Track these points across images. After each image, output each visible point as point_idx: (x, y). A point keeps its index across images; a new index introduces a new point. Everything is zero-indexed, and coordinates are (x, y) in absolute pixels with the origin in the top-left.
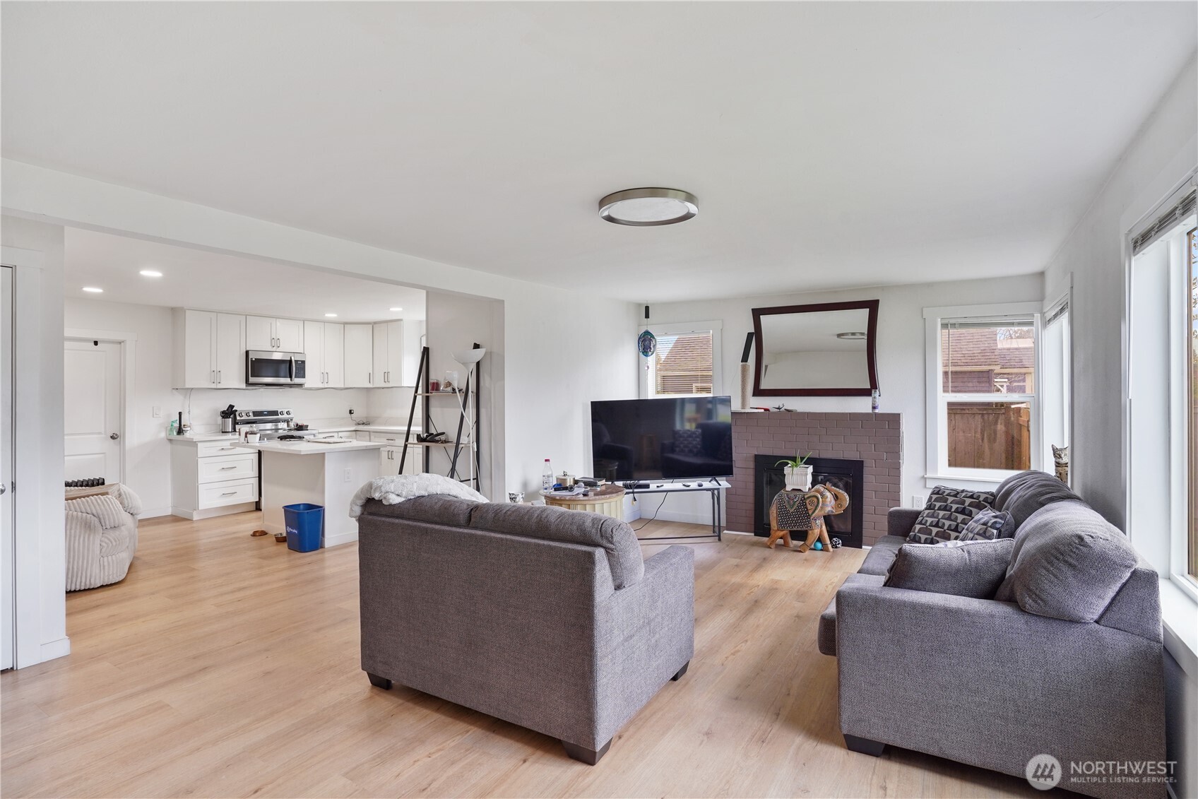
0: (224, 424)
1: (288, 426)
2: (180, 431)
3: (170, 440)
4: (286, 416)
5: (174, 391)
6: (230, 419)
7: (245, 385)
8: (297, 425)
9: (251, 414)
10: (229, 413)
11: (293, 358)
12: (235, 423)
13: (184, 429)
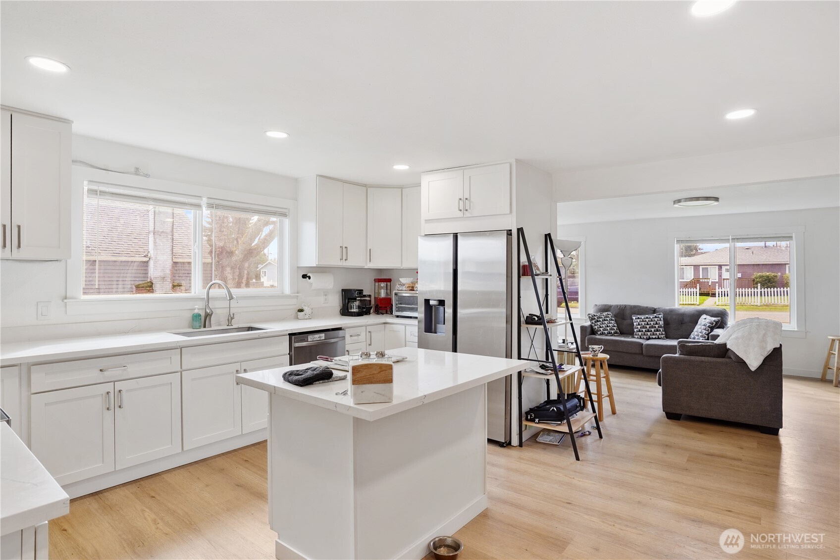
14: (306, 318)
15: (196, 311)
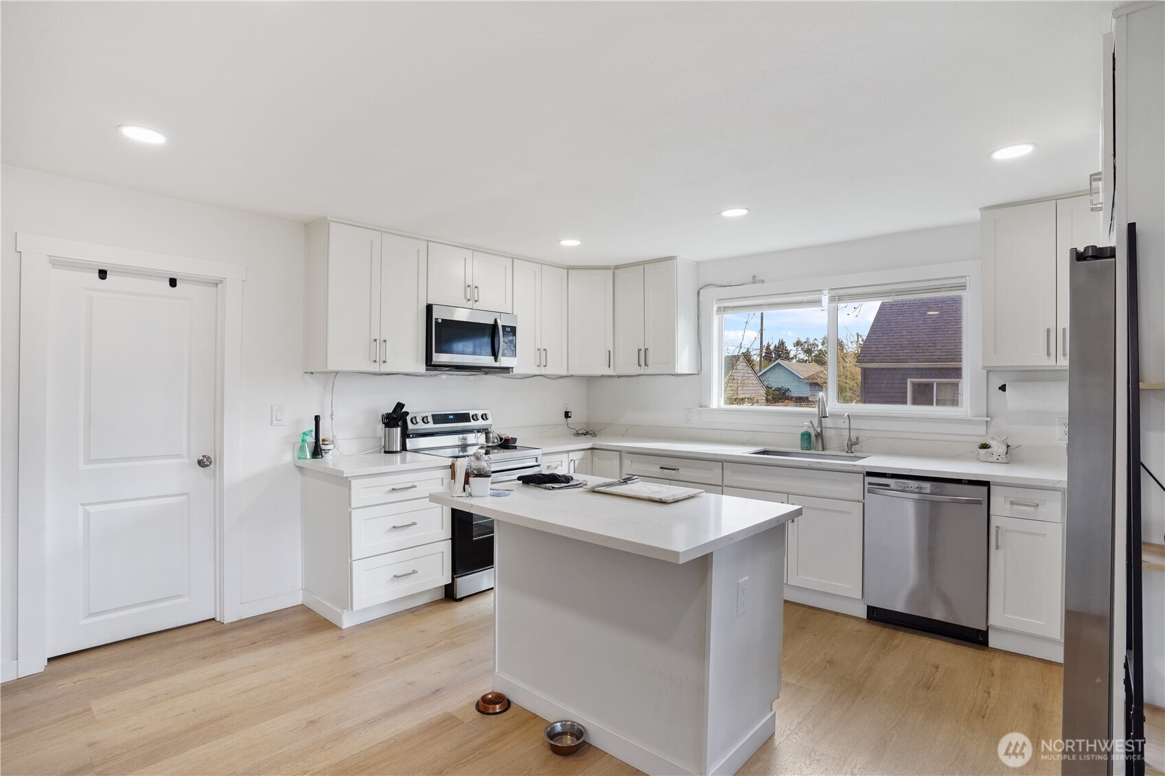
0: (389, 439)
1: (487, 439)
2: (317, 452)
3: (300, 469)
4: (480, 423)
5: (306, 375)
6: (399, 429)
7: (424, 366)
8: (501, 439)
9: (430, 419)
10: (396, 418)
11: (498, 321)
12: (405, 435)
13: (323, 447)
14: (990, 459)
15: (805, 429)
